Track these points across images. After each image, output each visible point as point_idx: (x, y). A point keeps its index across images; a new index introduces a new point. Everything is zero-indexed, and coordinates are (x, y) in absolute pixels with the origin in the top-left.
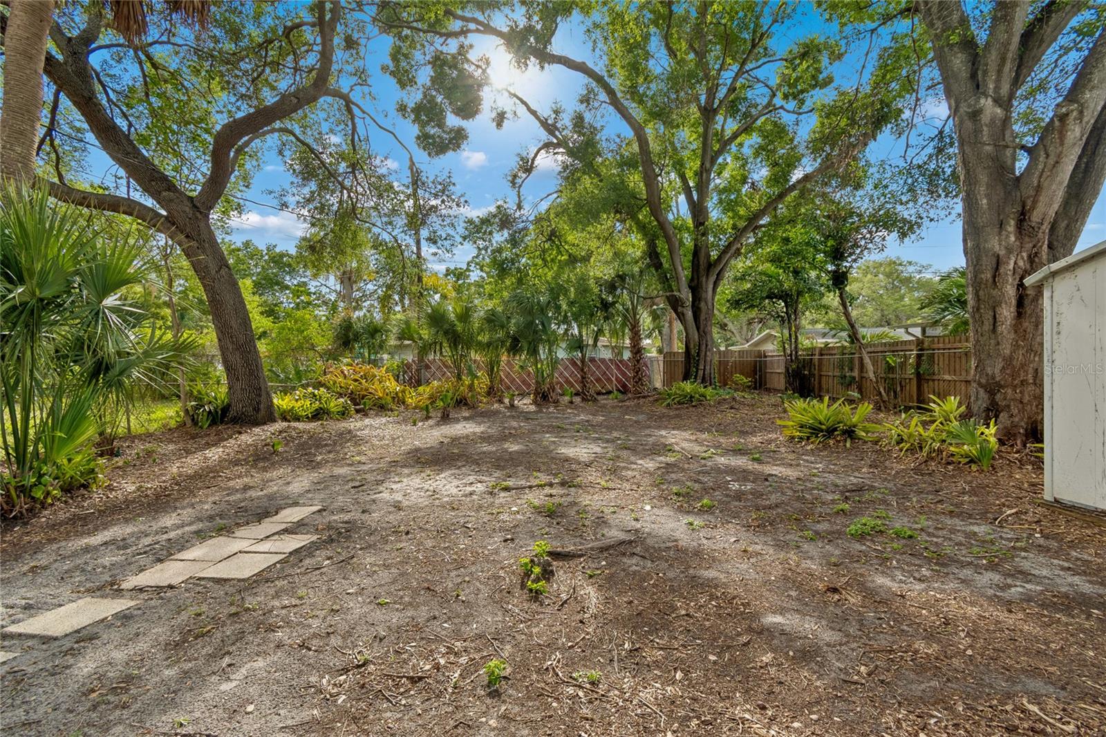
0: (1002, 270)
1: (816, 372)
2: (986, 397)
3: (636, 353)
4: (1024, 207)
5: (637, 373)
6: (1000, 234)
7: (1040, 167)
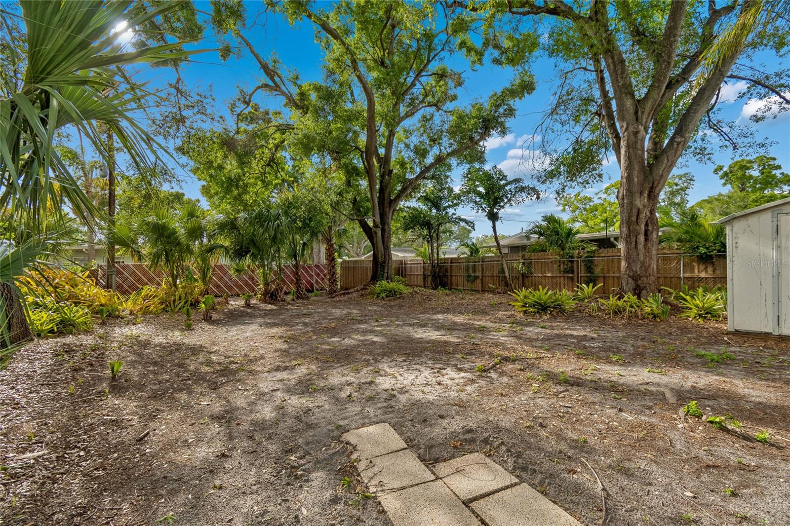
0: (641, 216)
1: (449, 274)
2: (633, 282)
3: (331, 261)
4: (653, 184)
5: (332, 275)
6: (640, 197)
7: (664, 166)
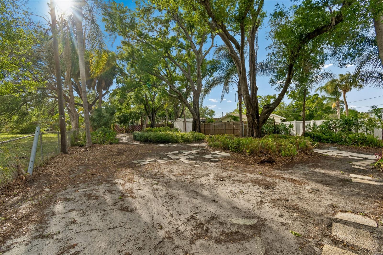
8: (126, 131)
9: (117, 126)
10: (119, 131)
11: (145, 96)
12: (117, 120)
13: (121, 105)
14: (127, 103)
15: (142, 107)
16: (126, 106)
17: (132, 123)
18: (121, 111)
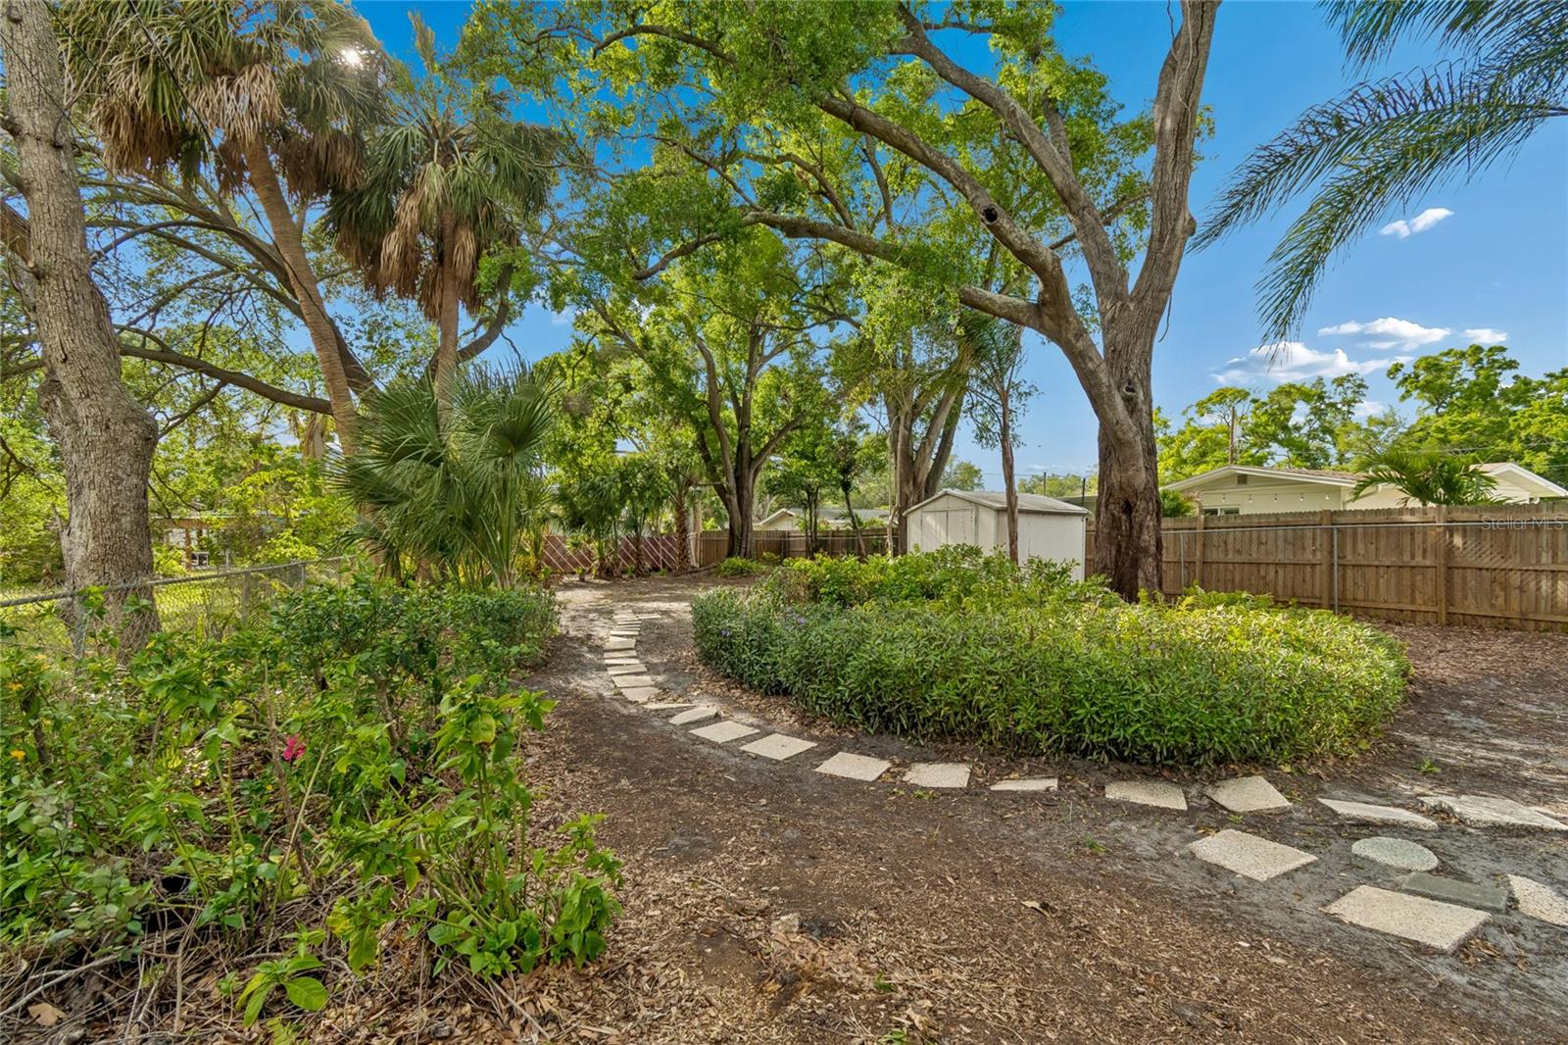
3: (682, 533)
5: (683, 551)
8: (601, 568)
9: (552, 539)
10: (564, 565)
11: (703, 377)
12: (556, 509)
13: (577, 427)
14: (604, 414)
15: (687, 435)
16: (601, 434)
17: (633, 525)
18: (575, 459)
